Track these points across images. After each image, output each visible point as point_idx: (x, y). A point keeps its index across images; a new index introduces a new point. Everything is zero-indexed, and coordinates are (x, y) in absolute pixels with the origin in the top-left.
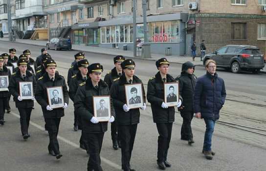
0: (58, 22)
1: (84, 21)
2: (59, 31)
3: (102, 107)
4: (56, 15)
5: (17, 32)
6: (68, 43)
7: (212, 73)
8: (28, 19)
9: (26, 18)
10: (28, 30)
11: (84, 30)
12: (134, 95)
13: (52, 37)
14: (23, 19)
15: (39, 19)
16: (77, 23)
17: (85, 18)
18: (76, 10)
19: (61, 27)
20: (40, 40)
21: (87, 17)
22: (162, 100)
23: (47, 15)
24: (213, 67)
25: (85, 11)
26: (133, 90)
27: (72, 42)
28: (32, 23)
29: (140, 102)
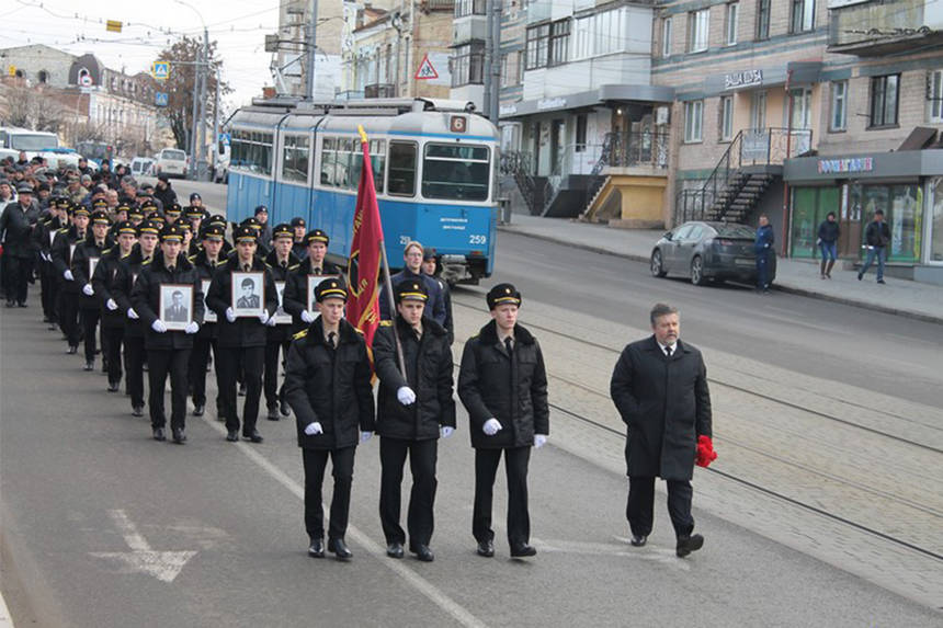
0: (720, 141)
1: (849, 142)
2: (721, 187)
3: (176, 304)
4: (712, 107)
5: (521, 178)
6: (760, 252)
7: (415, 269)
8: (577, 116)
9: (572, 111)
10: (576, 171)
11: (845, 188)
12: (247, 292)
13: (683, 215)
14: (555, 119)
15: (629, 121)
16: (813, 153)
17: (857, 125)
18: (814, 84)
19: (734, 165)
20: (627, 228)
21: (864, 122)
22: (302, 306)
23: (669, 105)
24: (415, 254)
25: (858, 93)
26: (247, 282)
27: (778, 245)
28: (596, 137)
29: (257, 306)
